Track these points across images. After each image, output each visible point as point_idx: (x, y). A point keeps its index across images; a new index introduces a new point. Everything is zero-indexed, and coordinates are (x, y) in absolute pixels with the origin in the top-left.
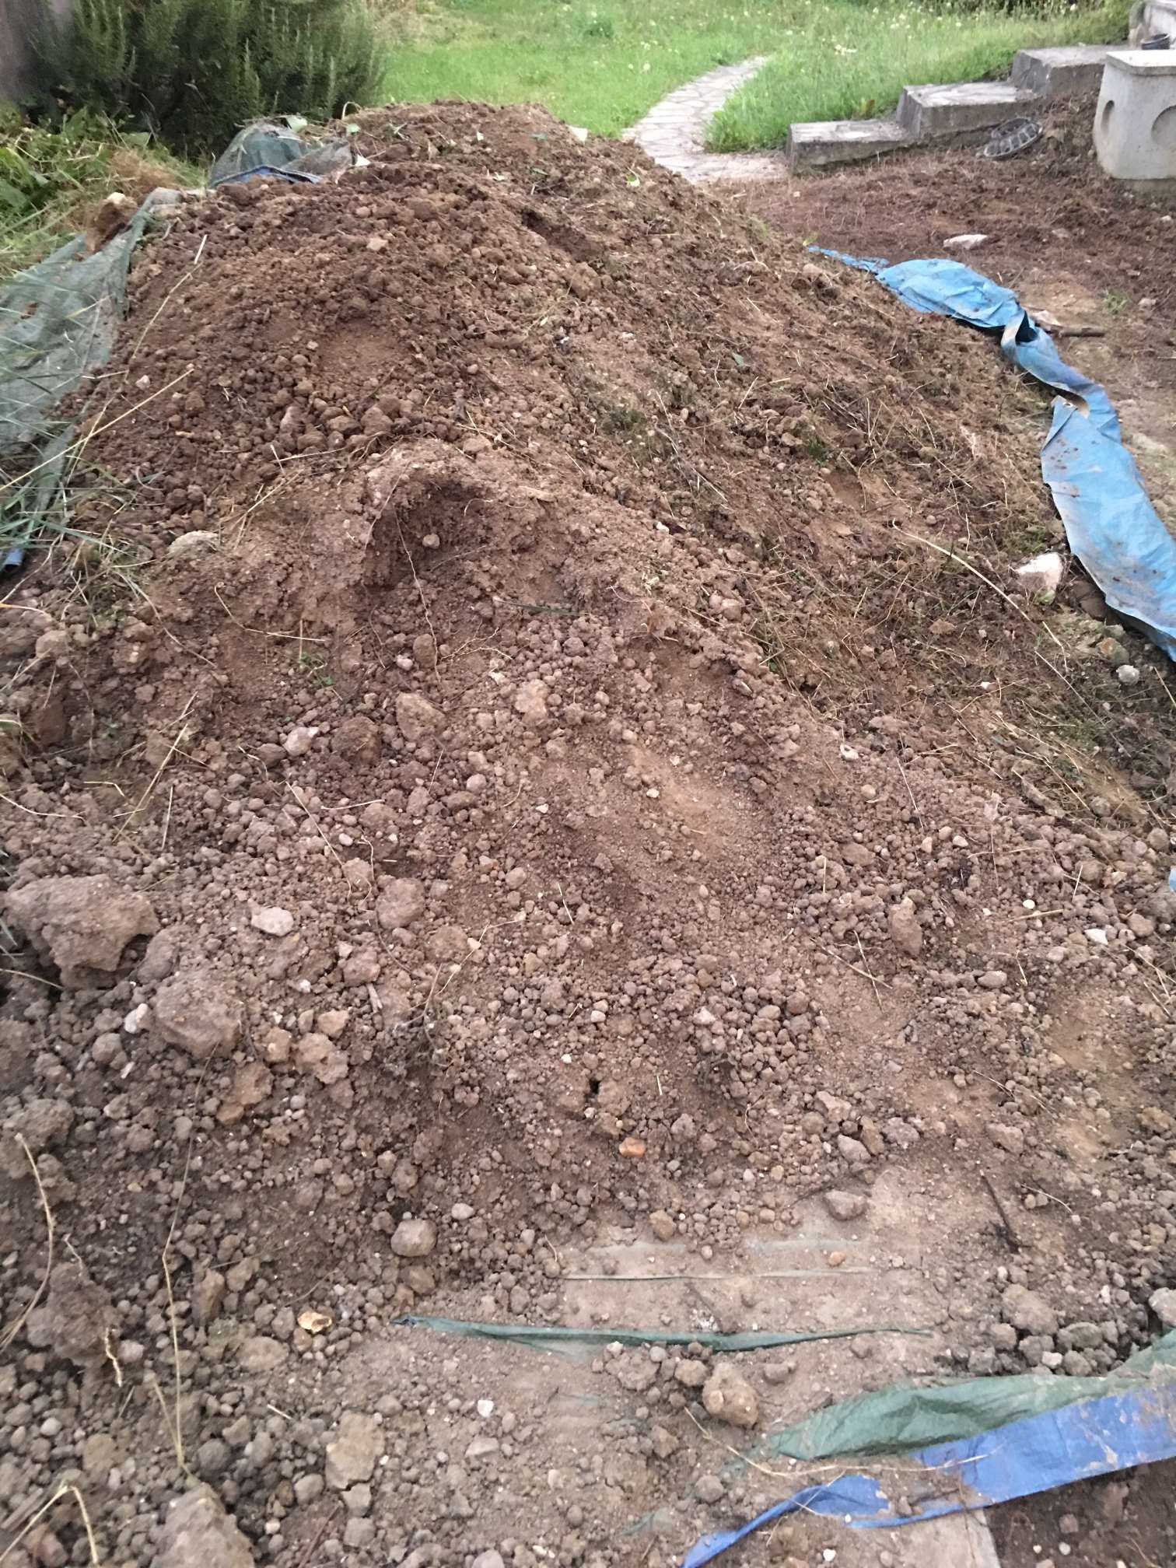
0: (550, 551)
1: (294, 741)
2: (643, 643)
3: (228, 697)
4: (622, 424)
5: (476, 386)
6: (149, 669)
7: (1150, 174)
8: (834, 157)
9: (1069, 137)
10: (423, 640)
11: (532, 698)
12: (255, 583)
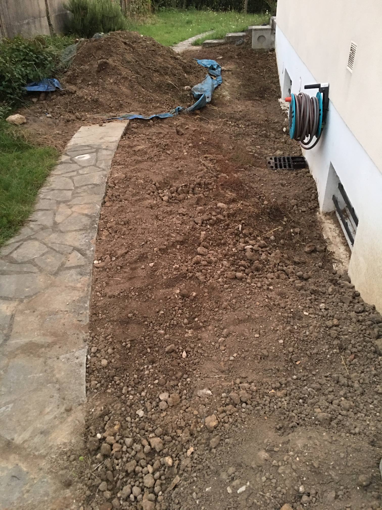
0: (116, 70)
1: (90, 83)
2: (123, 78)
3: (84, 79)
4: (128, 62)
5: (111, 56)
6: (78, 76)
7: (258, 48)
8: (210, 46)
9: (248, 42)
10: (102, 76)
11: (111, 81)
12: (87, 70)
